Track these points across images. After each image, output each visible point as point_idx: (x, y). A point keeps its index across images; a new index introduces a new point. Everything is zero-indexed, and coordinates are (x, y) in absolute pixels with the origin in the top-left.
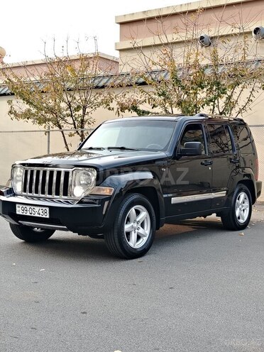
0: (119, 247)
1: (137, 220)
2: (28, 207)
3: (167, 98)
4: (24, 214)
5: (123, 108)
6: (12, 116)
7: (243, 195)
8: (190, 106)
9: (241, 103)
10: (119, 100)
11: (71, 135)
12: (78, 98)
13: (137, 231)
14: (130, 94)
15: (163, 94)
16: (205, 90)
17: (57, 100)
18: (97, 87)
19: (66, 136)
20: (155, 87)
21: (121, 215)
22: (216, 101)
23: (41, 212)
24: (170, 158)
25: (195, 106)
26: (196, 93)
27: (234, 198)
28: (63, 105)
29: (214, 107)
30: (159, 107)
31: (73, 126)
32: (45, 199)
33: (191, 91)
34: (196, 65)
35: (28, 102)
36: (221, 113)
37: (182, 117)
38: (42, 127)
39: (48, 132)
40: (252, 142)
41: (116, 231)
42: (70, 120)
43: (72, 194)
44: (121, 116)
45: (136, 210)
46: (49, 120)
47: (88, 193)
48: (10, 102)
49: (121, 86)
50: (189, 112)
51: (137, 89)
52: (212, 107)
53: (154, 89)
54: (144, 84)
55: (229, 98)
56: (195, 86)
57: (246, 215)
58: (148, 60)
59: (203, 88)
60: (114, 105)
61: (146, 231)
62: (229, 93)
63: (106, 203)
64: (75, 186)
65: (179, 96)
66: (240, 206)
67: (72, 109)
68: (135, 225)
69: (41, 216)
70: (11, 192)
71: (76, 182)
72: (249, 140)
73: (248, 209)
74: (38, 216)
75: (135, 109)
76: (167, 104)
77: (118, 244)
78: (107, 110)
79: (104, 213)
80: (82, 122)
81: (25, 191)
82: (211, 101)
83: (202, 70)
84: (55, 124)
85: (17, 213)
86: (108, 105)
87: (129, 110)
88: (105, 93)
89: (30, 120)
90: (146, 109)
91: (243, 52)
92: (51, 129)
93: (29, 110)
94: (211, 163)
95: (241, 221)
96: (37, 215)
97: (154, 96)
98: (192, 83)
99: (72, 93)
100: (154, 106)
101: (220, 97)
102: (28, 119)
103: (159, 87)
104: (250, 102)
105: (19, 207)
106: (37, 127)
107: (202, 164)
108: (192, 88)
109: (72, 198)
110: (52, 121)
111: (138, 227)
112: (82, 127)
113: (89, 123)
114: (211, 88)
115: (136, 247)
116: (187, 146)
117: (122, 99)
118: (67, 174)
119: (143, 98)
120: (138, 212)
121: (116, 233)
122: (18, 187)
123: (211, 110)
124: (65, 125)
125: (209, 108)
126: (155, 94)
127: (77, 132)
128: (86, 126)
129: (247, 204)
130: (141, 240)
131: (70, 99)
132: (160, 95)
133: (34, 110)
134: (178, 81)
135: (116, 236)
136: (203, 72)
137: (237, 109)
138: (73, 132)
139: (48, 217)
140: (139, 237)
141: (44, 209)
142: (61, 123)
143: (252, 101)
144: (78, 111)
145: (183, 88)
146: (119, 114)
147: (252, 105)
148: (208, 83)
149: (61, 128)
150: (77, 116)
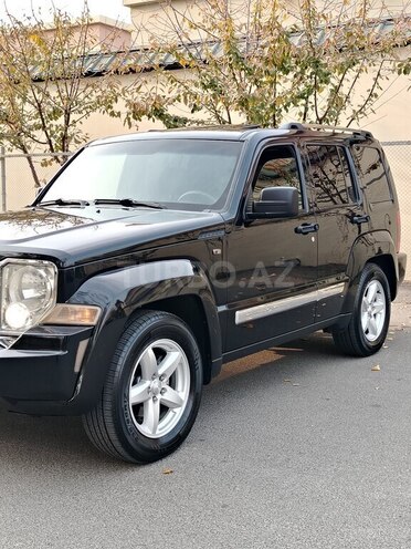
1: (160, 372)
3: (219, 93)
5: (137, 113)
7: (373, 286)
8: (262, 106)
9: (357, 100)
10: (130, 97)
11: (45, 164)
12: (54, 93)
13: (159, 397)
14: (150, 86)
15: (212, 85)
16: (291, 75)
19: (37, 166)
20: (195, 72)
22: (312, 98)
24: (230, 222)
25: (273, 106)
26: (273, 83)
27: (358, 295)
28: (29, 108)
29: (306, 109)
30: (204, 109)
31: (48, 146)
33: (264, 79)
34: (273, 25)
36: (320, 121)
37: (254, 132)
39: (2, 160)
40: (387, 172)
41: (108, 406)
42: (40, 135)
44: (134, 128)
45: (155, 350)
46: (3, 137)
49: (134, 72)
50: (261, 118)
51: (163, 75)
52: (302, 109)
53: (194, 76)
54: (176, 66)
55: (336, 90)
56: (272, 69)
57: (379, 323)
58: (180, 19)
59: (287, 72)
60: (120, 106)
61: (182, 392)
62: (335, 82)
63: (83, 345)
64: (8, 301)
65: (240, 88)
66: (370, 309)
67: (45, 115)
68: (155, 384)
71: (13, 293)
72: (380, 170)
73: (383, 312)
75: (159, 114)
76: (220, 104)
77: (114, 437)
78: (107, 115)
79: (77, 369)
80: (64, 138)
82: (302, 97)
83: (285, 36)
84: (14, 144)
86: (110, 107)
87: (149, 117)
88: (103, 82)
90: (181, 114)
92: (8, 153)
94: (315, 229)
95: (372, 337)
97: (194, 89)
98: (267, 62)
99: (42, 85)
100: (195, 109)
101: (319, 89)
103: (204, 71)
104: (373, 99)
107: (297, 231)
108: (267, 72)
109: (4, 330)
110: (8, 138)
112: (64, 149)
113: (76, 142)
114: (303, 72)
115: (159, 434)
116: (266, 196)
117: (136, 94)
119: (174, 94)
120: (160, 354)
123: (300, 114)
124: (33, 145)
125: (297, 110)
126: (196, 85)
127: (56, 158)
128: (71, 147)
129: (381, 302)
130: (170, 414)
131: (39, 97)
132: (205, 87)
134: (239, 59)
136: (287, 41)
137: (349, 111)
138: (49, 158)
140: (164, 409)
142: (26, 140)
143: (376, 96)
144: (56, 119)
145: (250, 72)
146: (130, 124)
147: (376, 104)
148: (297, 63)
149: (26, 152)
150: (54, 128)
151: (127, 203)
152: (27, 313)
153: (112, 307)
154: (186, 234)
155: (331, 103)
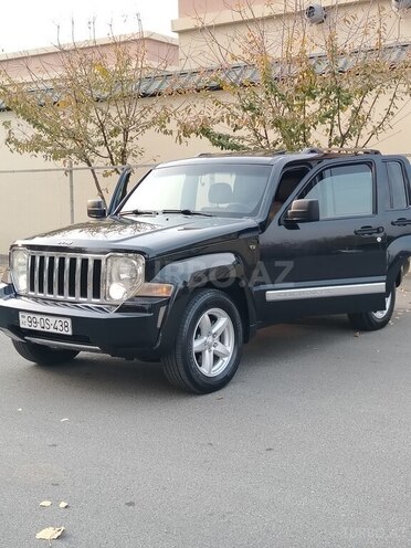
0: (185, 378)
1: (214, 331)
2: (38, 317)
3: (257, 114)
4: (32, 328)
5: (186, 131)
6: (12, 146)
8: (294, 126)
9: (377, 117)
10: (180, 118)
11: (106, 175)
12: (114, 114)
13: (213, 348)
14: (199, 107)
15: (251, 108)
16: (318, 99)
17: (82, 121)
18: (145, 95)
19: (100, 177)
20: (236, 97)
21: (186, 326)
22: (336, 118)
23: (58, 325)
25: (303, 127)
26: (303, 105)
28: (91, 127)
29: (332, 126)
30: (245, 127)
31: (109, 160)
32: (64, 303)
33: (295, 103)
34: (302, 59)
35: (36, 125)
36: (344, 136)
37: (282, 158)
38: (60, 163)
39: (69, 172)
41: (179, 352)
42: (103, 150)
43: (107, 295)
44: (184, 144)
45: (210, 316)
46: (70, 152)
47: (132, 294)
48: (7, 124)
52: (329, 126)
53: (235, 100)
55: (356, 111)
56: (301, 95)
58: (224, 53)
59: (314, 97)
60: (172, 125)
61: (228, 347)
62: (357, 103)
63: (163, 310)
64: (111, 281)
65: (275, 111)
67: (107, 133)
68: (210, 340)
69: (58, 332)
70: (10, 290)
71: (113, 277)
74: (55, 331)
75: (206, 132)
76: (258, 123)
77: (183, 373)
78: (161, 134)
79: (159, 326)
80: (123, 153)
81: (32, 289)
82: (327, 116)
84: (80, 158)
85: (22, 326)
86: (163, 126)
87: (197, 134)
88: (158, 105)
89: (40, 154)
90: (224, 132)
91: (377, 36)
92: (74, 166)
93: (38, 137)
95: (379, 316)
96: (52, 330)
97: (235, 111)
98: (297, 89)
99: (105, 107)
100: (236, 128)
101: (342, 109)
102: (37, 151)
103: (244, 96)
104: (390, 117)
105: (23, 317)
106: (52, 164)
108: (297, 98)
109: (108, 301)
110: (76, 153)
111: (215, 343)
112: (123, 162)
113: (134, 155)
114: (327, 97)
115: (213, 374)
117: (186, 116)
118: (97, 263)
119: (218, 115)
120: (213, 319)
121: (179, 357)
122: (22, 283)
123: (327, 130)
124: (96, 160)
125: (324, 127)
126: (238, 108)
127: (116, 169)
128: (130, 161)
130: (221, 361)
131: (102, 118)
132: (245, 110)
133: (45, 138)
134: (273, 87)
135: (180, 361)
137: (369, 127)
138: (109, 170)
139: (70, 333)
140: (216, 358)
141: (63, 320)
142: (91, 156)
143: (392, 114)
144: (116, 136)
145: (283, 98)
146: (181, 141)
147: (393, 121)
148: (322, 90)
149: (90, 165)
150: (114, 145)
151: (186, 213)
152: (124, 290)
153: (181, 286)
154: (229, 235)
155: (352, 122)
